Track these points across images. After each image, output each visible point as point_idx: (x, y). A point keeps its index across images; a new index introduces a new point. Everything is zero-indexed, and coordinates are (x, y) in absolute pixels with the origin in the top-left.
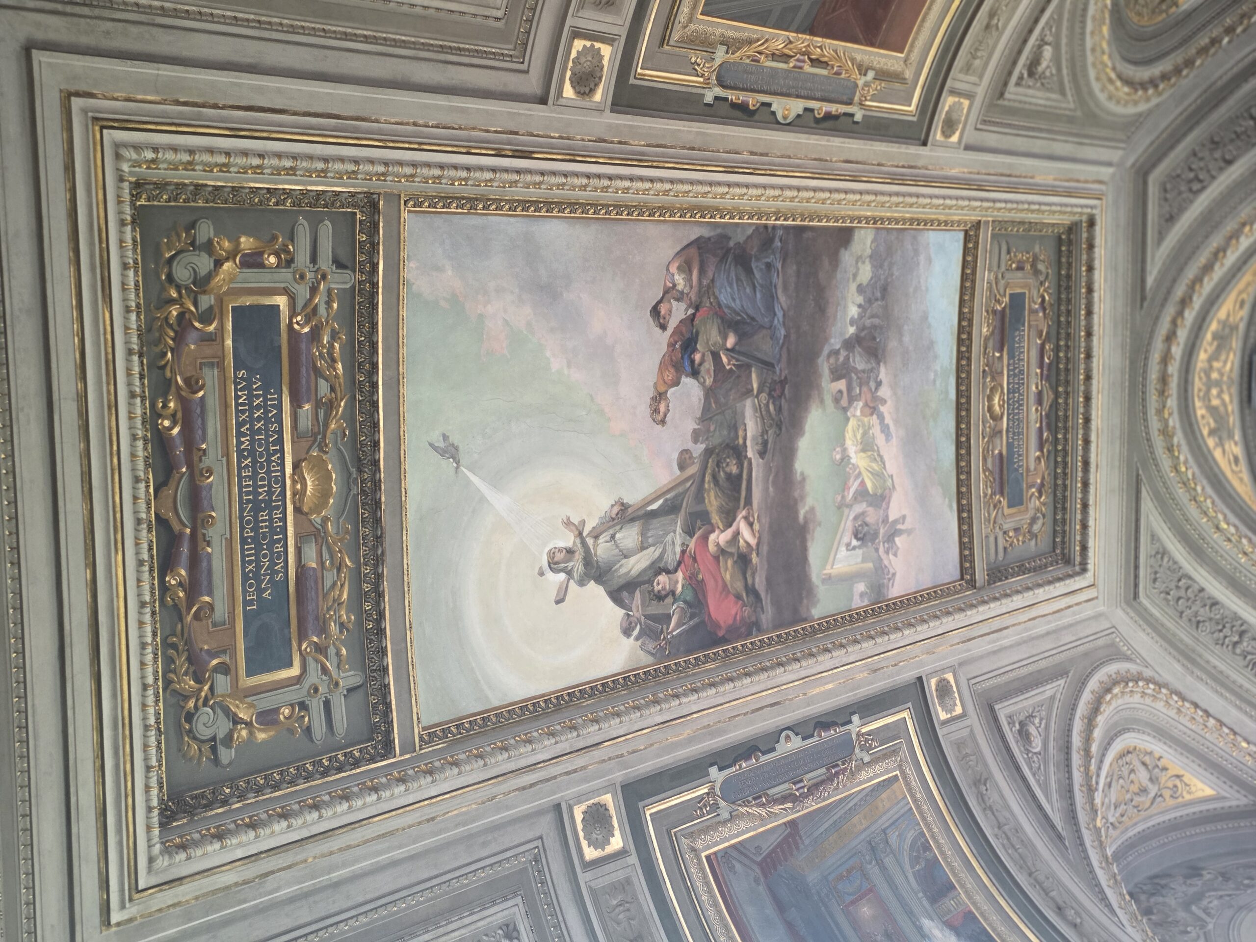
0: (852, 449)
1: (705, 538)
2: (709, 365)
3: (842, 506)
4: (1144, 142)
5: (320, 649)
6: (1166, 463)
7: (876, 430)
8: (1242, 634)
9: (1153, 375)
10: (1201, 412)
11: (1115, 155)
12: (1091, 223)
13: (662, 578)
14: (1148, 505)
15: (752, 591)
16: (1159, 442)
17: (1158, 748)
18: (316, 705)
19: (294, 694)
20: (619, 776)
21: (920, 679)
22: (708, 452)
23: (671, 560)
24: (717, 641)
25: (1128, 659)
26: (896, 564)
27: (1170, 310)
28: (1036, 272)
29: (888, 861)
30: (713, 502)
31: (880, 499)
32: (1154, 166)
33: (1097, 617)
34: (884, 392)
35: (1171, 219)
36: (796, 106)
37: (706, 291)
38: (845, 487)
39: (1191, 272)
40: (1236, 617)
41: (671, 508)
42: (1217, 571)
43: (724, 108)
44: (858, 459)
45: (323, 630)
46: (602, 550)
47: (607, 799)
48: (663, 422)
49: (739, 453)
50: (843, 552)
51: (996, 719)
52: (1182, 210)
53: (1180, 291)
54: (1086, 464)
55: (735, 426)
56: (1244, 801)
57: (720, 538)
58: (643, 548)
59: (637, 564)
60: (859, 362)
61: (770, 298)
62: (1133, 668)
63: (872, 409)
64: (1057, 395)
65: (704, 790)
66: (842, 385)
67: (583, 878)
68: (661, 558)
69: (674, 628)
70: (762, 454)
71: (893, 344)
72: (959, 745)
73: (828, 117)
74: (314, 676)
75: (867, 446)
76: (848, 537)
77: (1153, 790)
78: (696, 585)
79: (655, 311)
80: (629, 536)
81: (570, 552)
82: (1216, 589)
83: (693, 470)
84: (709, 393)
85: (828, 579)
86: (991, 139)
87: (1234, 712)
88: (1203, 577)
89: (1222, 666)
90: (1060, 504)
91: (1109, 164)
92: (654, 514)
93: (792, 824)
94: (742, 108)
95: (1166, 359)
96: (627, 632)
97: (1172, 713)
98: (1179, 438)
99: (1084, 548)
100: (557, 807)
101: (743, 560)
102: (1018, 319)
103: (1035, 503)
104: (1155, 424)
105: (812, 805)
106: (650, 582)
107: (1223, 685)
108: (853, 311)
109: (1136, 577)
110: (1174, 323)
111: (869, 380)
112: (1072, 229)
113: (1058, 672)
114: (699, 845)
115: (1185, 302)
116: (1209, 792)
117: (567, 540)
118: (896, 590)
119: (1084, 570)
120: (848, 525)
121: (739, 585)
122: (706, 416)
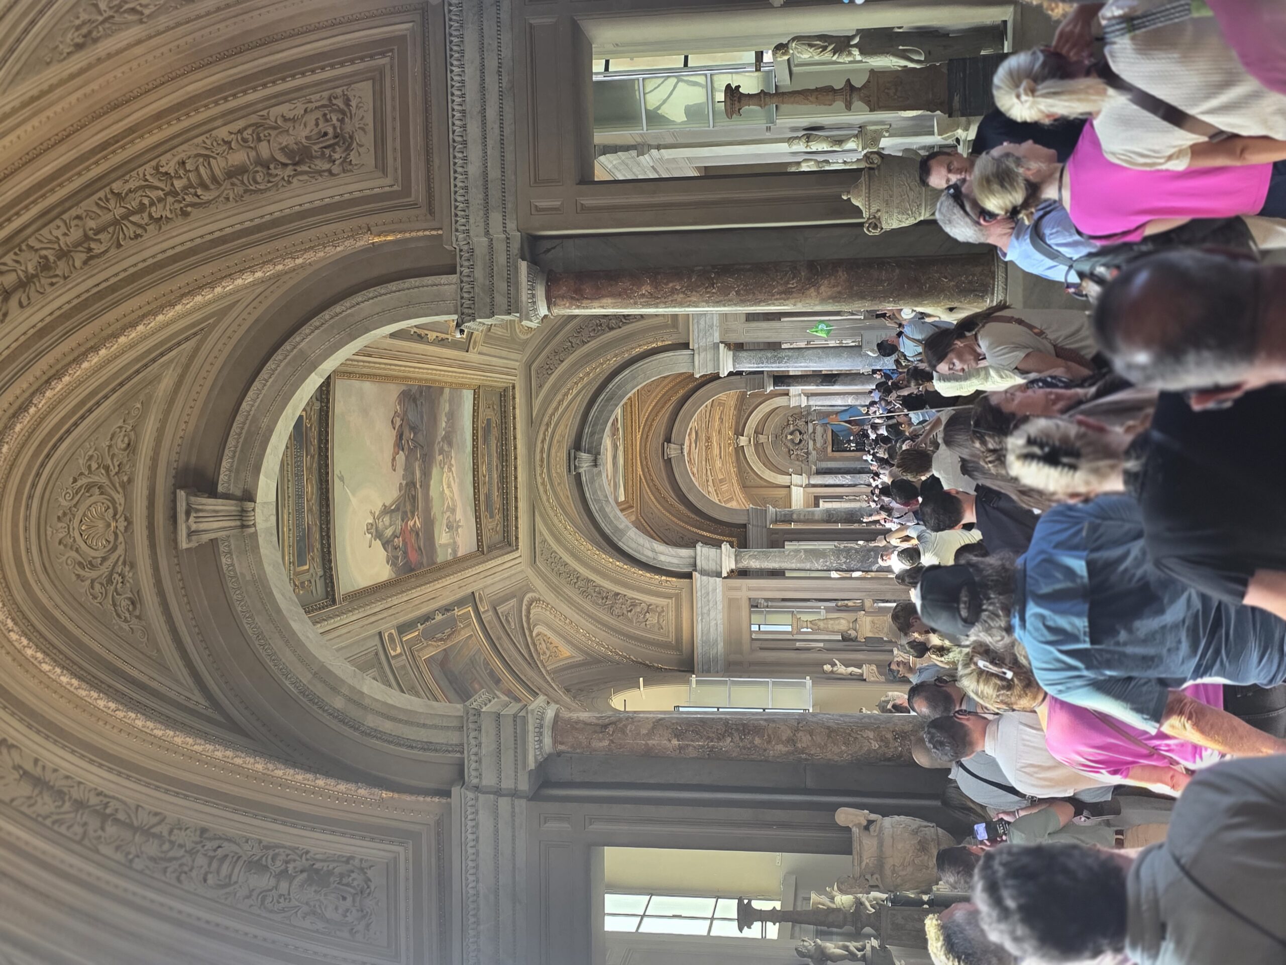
0: (445, 487)
1: (407, 523)
2: (406, 446)
3: (443, 513)
4: (529, 351)
5: (313, 559)
6: (544, 498)
7: (451, 479)
8: (577, 578)
9: (538, 457)
10: (554, 475)
11: (518, 357)
12: (514, 388)
13: (396, 540)
14: (538, 518)
15: (420, 549)
16: (541, 489)
17: (548, 633)
18: (313, 581)
19: (307, 577)
20: (395, 622)
21: (473, 593)
22: (407, 484)
23: (398, 532)
24: (412, 570)
25: (534, 591)
26: (459, 541)
27: (543, 428)
28: (494, 409)
29: (478, 668)
30: (408, 508)
31: (453, 511)
32: (533, 362)
33: (522, 571)
34: (453, 462)
35: (541, 386)
36: (435, 335)
37: (405, 413)
38: (444, 505)
39: (550, 411)
40: (575, 570)
41: (397, 509)
42: (566, 549)
43: (416, 337)
44: (446, 491)
45: (313, 551)
46: (380, 525)
47: (393, 631)
48: (394, 470)
49: (415, 486)
50: (444, 534)
51: (497, 613)
52: (545, 383)
53: (546, 419)
54: (516, 498)
55: (413, 473)
56: (582, 658)
57: (411, 523)
58: (390, 526)
59: (389, 532)
60: (446, 448)
61: (422, 417)
62: (537, 596)
63: (450, 470)
64: (503, 466)
65: (417, 633)
66: (441, 457)
67: (393, 662)
68: (395, 531)
69: (400, 563)
70: (421, 486)
71: (454, 440)
72: (489, 622)
73: (442, 340)
74: (312, 571)
75: (449, 486)
76: (445, 527)
77: (548, 653)
78: (405, 543)
79: (392, 421)
80: (387, 520)
81: (372, 525)
82: (566, 558)
83: (403, 492)
84: (407, 458)
85: (441, 545)
86: (485, 349)
87: (576, 615)
88: (561, 552)
89: (570, 594)
90: (506, 517)
91: (517, 361)
92: (393, 511)
93: (445, 650)
94: (419, 336)
95: (542, 451)
96: (388, 563)
97: (553, 617)
98: (548, 487)
99: (517, 538)
100: (380, 633)
101: (417, 534)
102: (489, 431)
103: (497, 517)
104: (539, 480)
105: (449, 644)
106: (393, 541)
107: (571, 604)
108: (444, 425)
109: (535, 553)
110: (544, 434)
111: (448, 456)
112: (506, 390)
113: (512, 596)
114: (421, 654)
115: (548, 425)
116: (568, 654)
117: (371, 521)
118: (460, 554)
119: (517, 549)
120: (445, 522)
121: (416, 546)
122: (405, 470)
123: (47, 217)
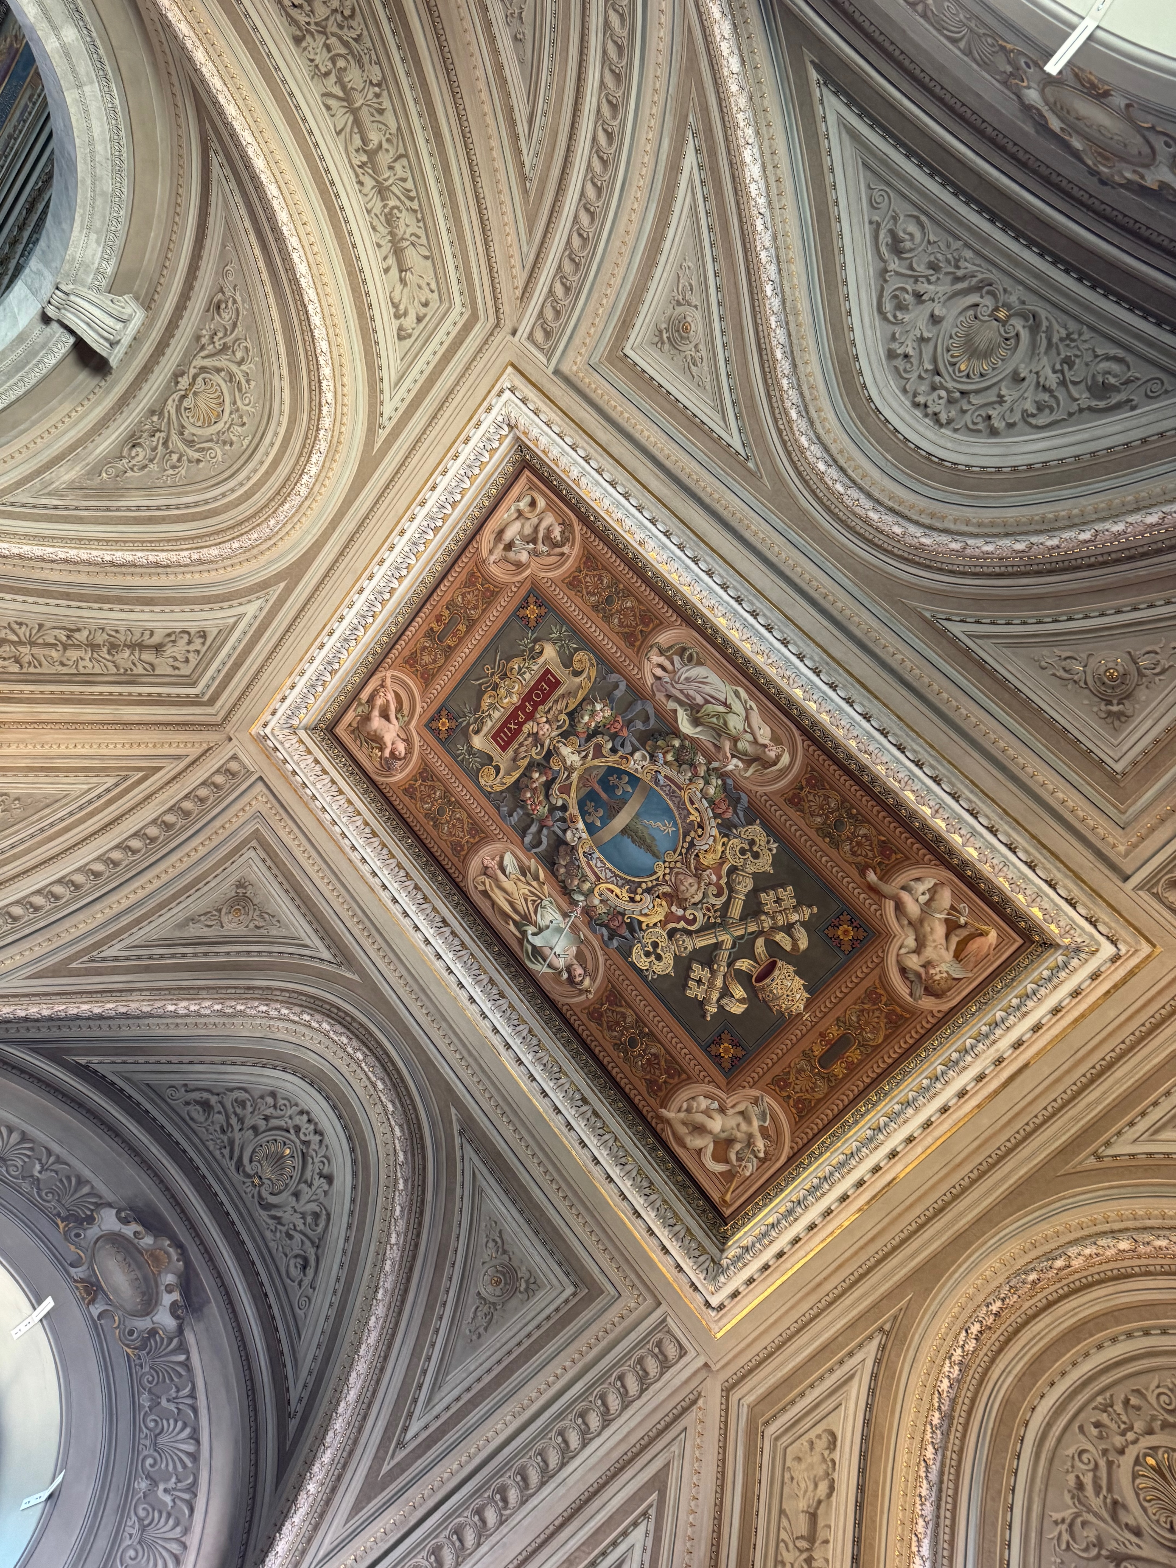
123: (89, 680)
